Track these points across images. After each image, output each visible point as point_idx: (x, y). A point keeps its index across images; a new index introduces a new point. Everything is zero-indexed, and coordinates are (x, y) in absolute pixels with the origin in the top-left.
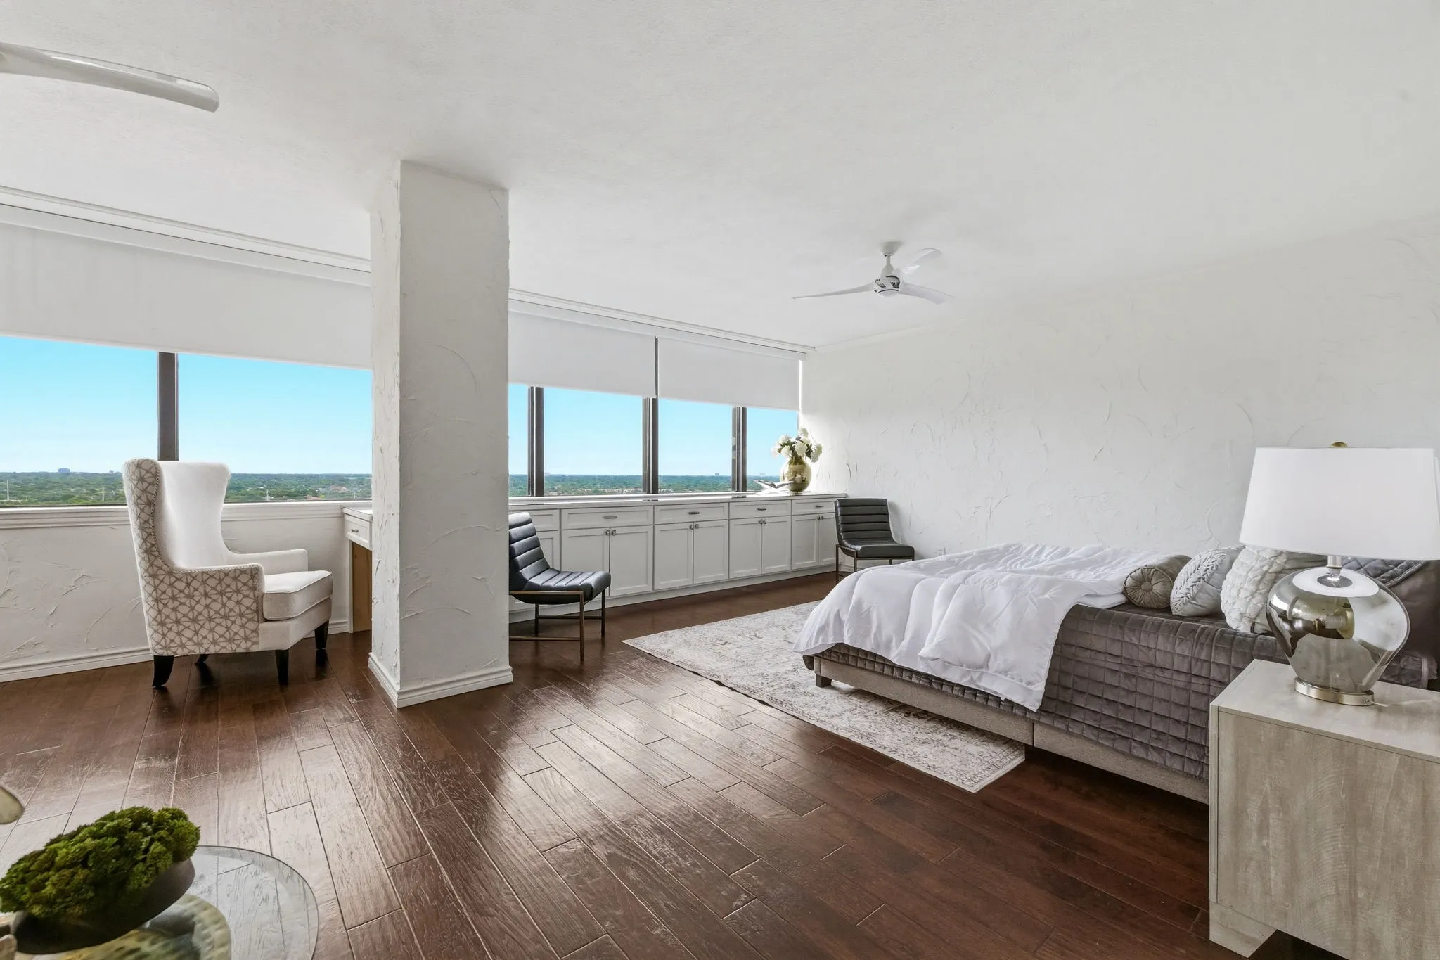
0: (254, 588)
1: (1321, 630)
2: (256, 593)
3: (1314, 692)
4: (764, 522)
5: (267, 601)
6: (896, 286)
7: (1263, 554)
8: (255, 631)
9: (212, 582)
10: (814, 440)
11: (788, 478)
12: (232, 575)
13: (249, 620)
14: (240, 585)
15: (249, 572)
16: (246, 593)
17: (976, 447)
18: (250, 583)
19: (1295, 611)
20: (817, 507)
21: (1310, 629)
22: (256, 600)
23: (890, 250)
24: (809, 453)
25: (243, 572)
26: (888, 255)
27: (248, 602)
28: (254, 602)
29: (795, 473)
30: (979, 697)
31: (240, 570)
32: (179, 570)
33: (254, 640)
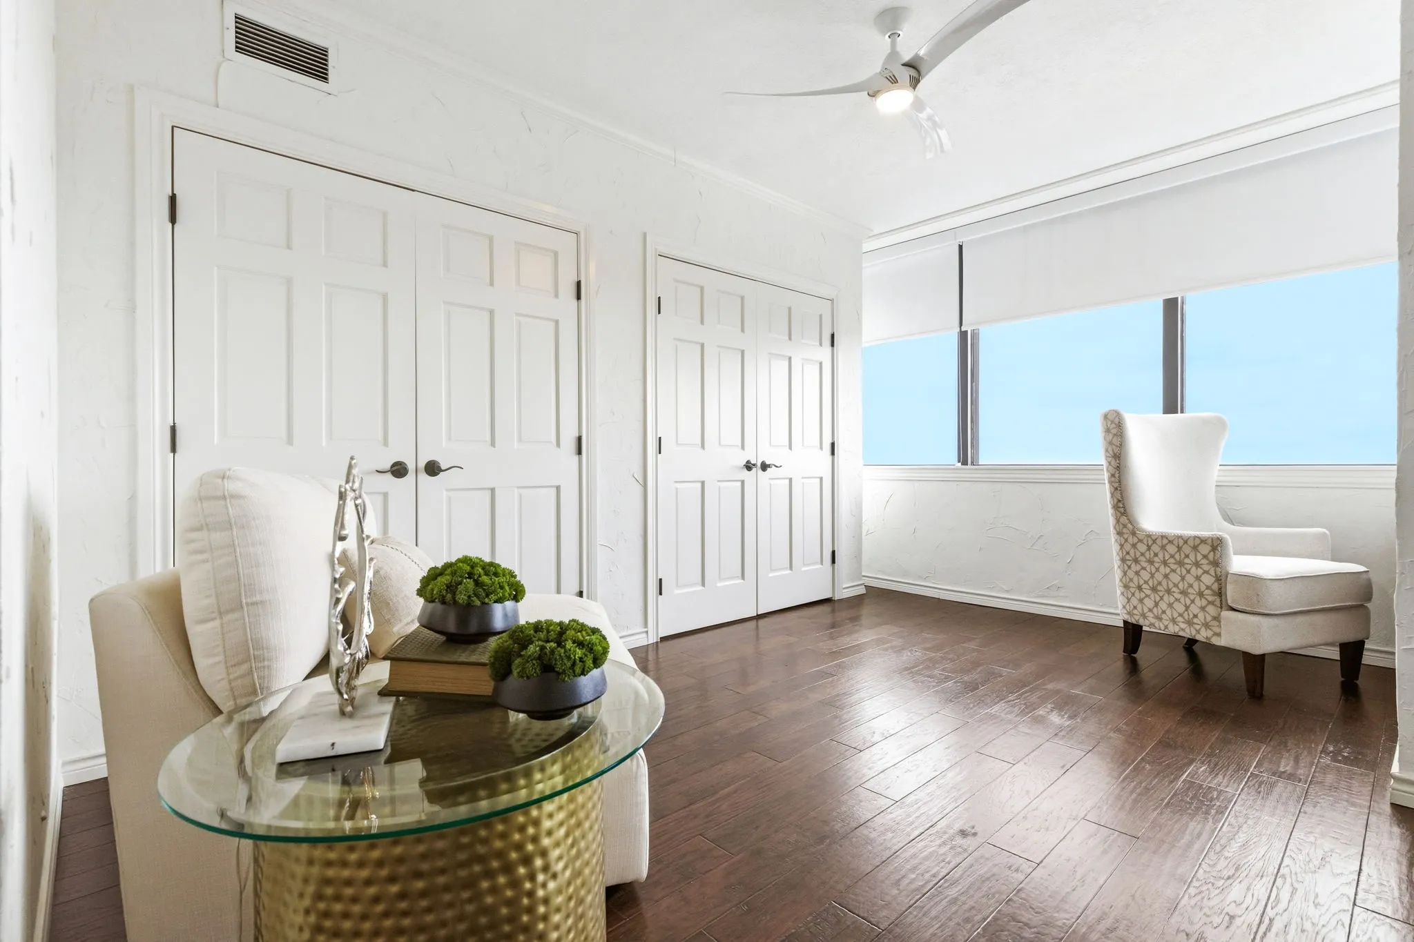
0: (1216, 564)
2: (1218, 570)
5: (1230, 583)
8: (1217, 618)
9: (1172, 549)
12: (1191, 543)
13: (1210, 603)
14: (1199, 557)
15: (1209, 542)
16: (1206, 568)
18: (1211, 556)
22: (1218, 579)
25: (1203, 541)
27: (1208, 580)
28: (1215, 581)
31: (1199, 538)
32: (1143, 531)
33: (1217, 630)
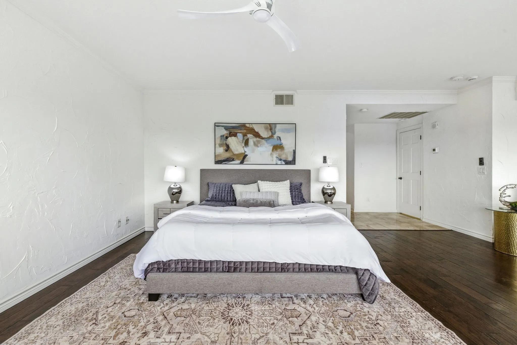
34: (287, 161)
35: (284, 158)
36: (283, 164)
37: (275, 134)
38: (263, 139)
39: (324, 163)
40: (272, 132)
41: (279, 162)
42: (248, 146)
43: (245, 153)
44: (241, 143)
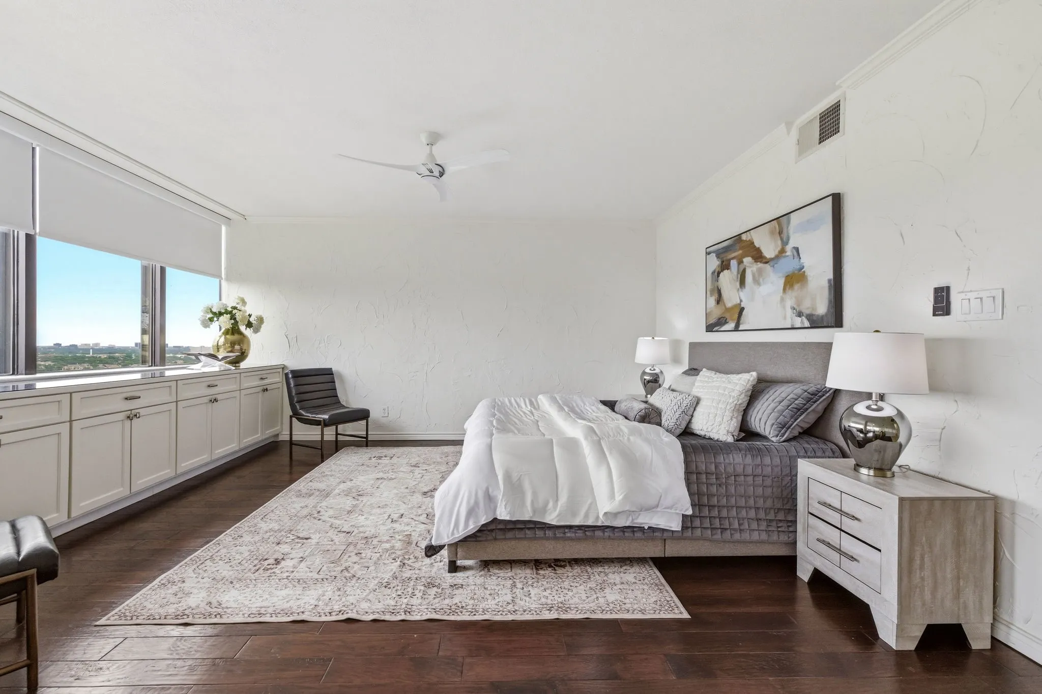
1: (883, 437)
3: (872, 472)
4: (216, 400)
6: (442, 174)
7: (733, 394)
10: (253, 309)
11: (225, 349)
17: (414, 324)
19: (868, 428)
20: (262, 379)
21: (876, 437)
23: (434, 139)
24: (249, 325)
26: (430, 145)
29: (233, 344)
30: (617, 532)
34: (815, 318)
35: (808, 308)
36: (807, 326)
37: (787, 245)
38: (766, 263)
39: (934, 315)
40: (782, 239)
41: (798, 322)
42: (745, 287)
43: (740, 304)
44: (735, 280)
